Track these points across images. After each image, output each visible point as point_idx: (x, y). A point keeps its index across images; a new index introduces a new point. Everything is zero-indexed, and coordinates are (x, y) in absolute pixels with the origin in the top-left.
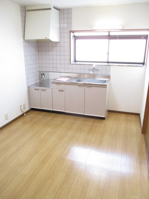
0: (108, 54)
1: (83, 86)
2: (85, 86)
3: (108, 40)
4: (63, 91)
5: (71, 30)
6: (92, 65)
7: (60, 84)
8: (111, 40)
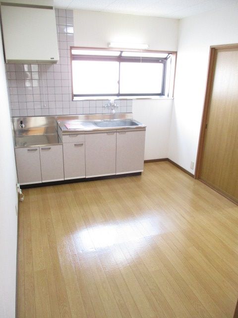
0: (119, 82)
1: (114, 132)
2: (116, 132)
3: (117, 63)
4: (82, 144)
5: (72, 46)
6: (108, 100)
7: (77, 135)
8: (122, 63)
